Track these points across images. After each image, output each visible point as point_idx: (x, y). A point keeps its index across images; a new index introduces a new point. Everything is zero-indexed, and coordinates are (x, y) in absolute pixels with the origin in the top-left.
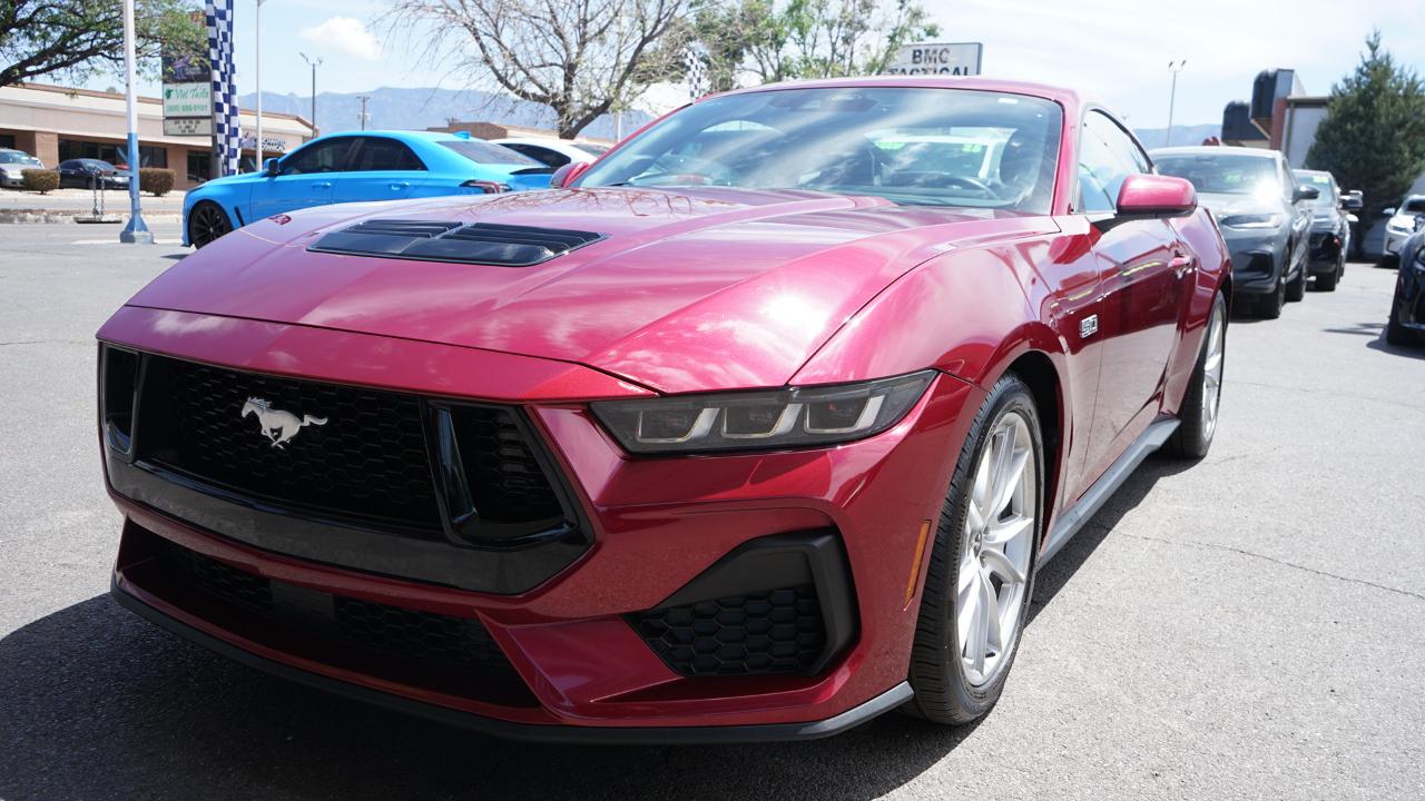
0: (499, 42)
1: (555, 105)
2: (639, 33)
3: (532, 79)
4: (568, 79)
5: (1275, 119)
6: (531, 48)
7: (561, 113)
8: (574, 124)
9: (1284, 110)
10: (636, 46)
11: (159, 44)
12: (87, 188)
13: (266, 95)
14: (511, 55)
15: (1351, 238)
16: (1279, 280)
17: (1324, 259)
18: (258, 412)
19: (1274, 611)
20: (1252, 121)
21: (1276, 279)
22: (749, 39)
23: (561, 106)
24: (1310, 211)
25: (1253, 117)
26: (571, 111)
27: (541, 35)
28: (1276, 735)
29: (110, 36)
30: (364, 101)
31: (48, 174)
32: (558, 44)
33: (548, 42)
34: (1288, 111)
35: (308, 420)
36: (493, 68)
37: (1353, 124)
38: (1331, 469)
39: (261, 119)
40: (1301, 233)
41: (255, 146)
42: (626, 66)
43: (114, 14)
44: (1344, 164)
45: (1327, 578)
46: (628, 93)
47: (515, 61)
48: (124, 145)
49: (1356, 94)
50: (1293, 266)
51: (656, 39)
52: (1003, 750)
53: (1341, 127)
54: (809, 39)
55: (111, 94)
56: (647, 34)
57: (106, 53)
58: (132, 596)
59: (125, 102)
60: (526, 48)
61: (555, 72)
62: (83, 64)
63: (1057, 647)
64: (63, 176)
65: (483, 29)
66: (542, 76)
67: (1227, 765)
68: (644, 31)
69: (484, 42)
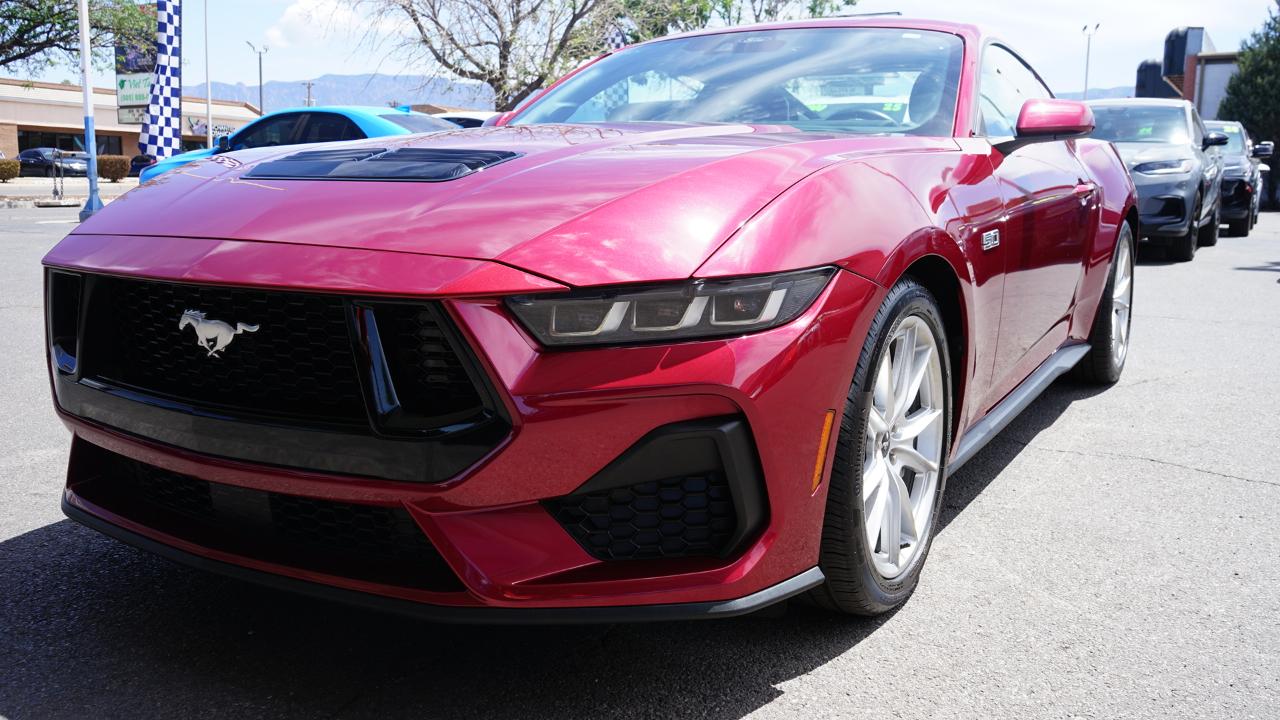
0: (437, 23)
1: (491, 82)
2: (570, 10)
3: (468, 57)
4: (504, 56)
5: (1186, 76)
6: (467, 27)
7: (498, 89)
8: (510, 99)
9: (1195, 68)
10: (568, 22)
11: (112, 35)
12: (47, 176)
13: (215, 85)
14: (447, 34)
15: (1264, 187)
16: (1192, 223)
17: (1237, 206)
18: (194, 324)
19: (1182, 509)
20: (1165, 79)
21: (1188, 223)
22: (676, 15)
23: (497, 83)
24: (1220, 157)
25: (1166, 74)
26: (507, 87)
27: (476, 15)
28: (1181, 612)
29: (65, 28)
30: (309, 88)
31: (9, 163)
32: (493, 24)
33: (483, 21)
34: (1199, 67)
35: (241, 328)
36: (431, 48)
37: (1263, 78)
38: (1240, 388)
39: (211, 106)
40: (1211, 180)
41: (206, 133)
42: (558, 42)
43: (69, 7)
44: (1255, 117)
45: (1234, 480)
46: (561, 68)
47: (452, 39)
48: (81, 135)
49: (1265, 49)
50: (1204, 211)
51: (587, 15)
52: (921, 630)
53: (1251, 81)
54: (734, 13)
55: (66, 86)
56: (577, 11)
57: (62, 44)
58: (81, 510)
59: (81, 94)
60: (462, 28)
61: (491, 50)
62: (39, 56)
63: (974, 544)
64: (23, 165)
65: (421, 11)
66: (479, 54)
67: (1134, 638)
68: (574, 8)
69: (422, 23)
